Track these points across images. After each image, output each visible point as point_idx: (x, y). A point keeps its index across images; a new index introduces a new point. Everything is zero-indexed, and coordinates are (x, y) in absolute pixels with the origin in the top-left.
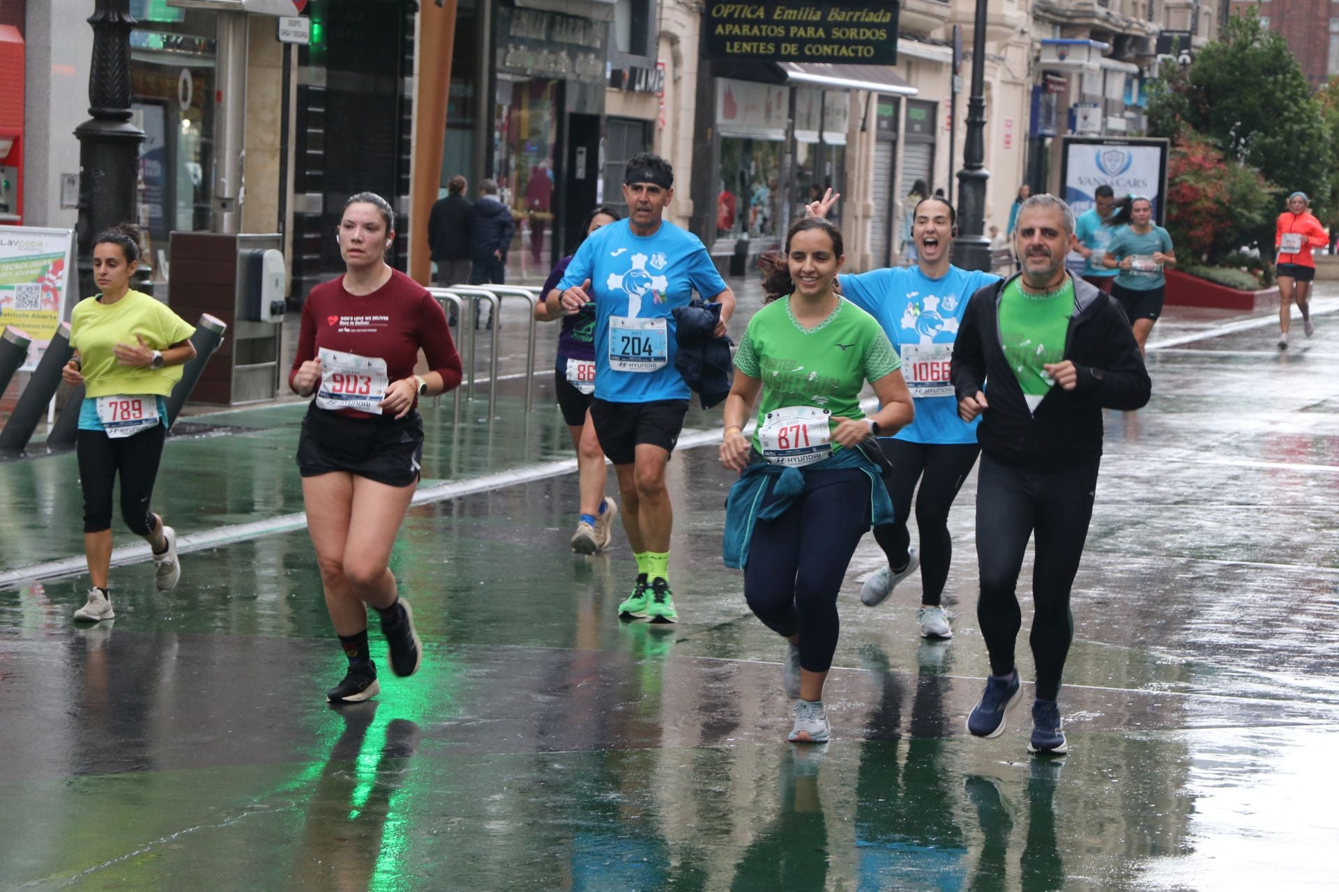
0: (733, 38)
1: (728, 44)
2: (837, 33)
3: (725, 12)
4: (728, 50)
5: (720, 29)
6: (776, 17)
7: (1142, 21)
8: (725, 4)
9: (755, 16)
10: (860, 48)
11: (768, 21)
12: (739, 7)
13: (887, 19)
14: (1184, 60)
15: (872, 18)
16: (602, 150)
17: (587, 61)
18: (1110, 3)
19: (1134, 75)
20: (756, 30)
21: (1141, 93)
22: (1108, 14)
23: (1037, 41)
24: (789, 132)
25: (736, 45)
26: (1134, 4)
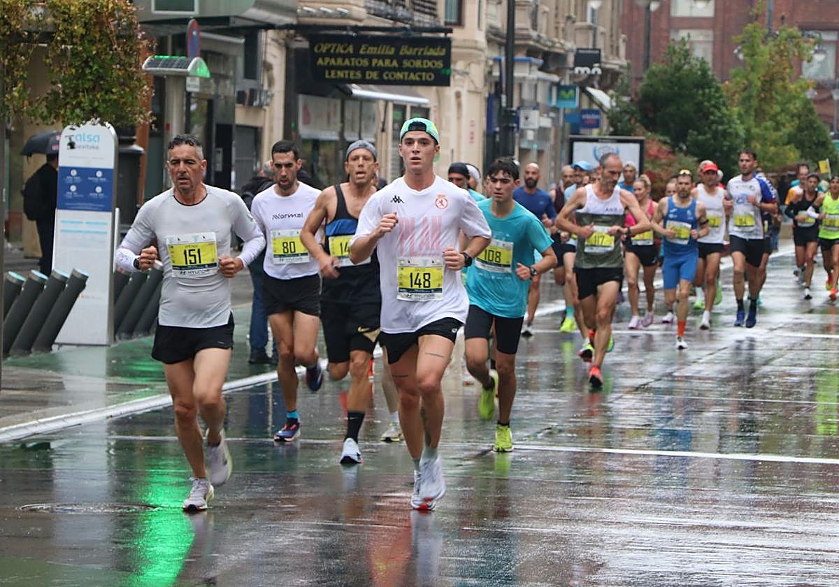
0: (330, 68)
1: (327, 72)
2: (406, 64)
3: (324, 49)
4: (327, 76)
5: (320, 61)
6: (361, 52)
7: (562, 41)
8: (324, 43)
9: (346, 51)
10: (424, 74)
11: (356, 55)
12: (334, 45)
13: (443, 53)
15: (432, 52)
16: (234, 150)
17: (226, 86)
18: (539, 27)
19: (553, 84)
20: (347, 62)
21: (559, 97)
22: (539, 36)
23: (490, 59)
24: (341, 134)
25: (333, 73)
26: (557, 28)
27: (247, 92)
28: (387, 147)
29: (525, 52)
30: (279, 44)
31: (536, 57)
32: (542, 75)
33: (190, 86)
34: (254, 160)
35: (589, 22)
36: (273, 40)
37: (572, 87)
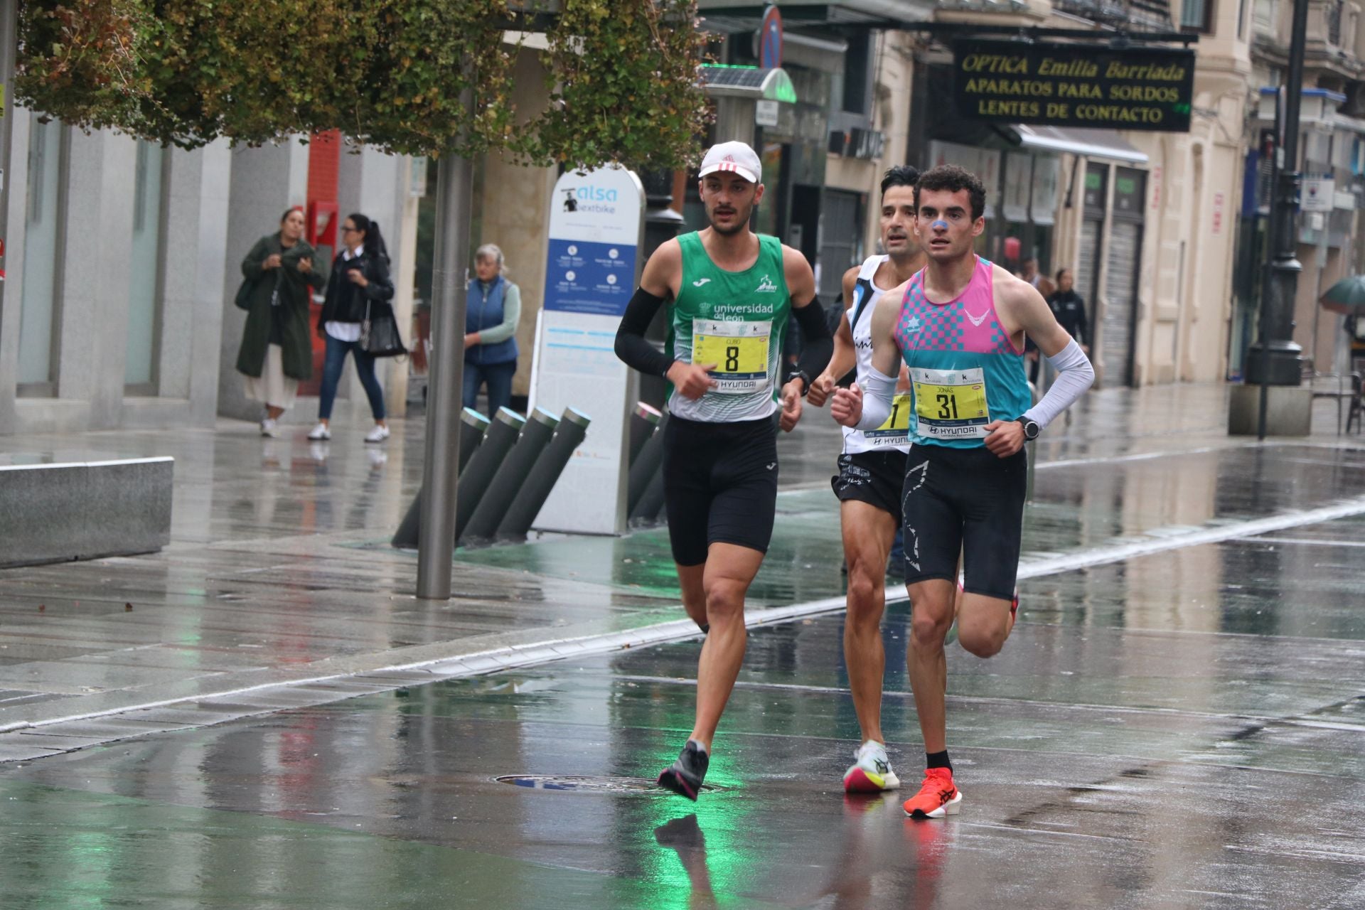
0: (987, 96)
1: (981, 104)
2: (1116, 92)
3: (979, 64)
4: (981, 110)
5: (971, 85)
6: (1041, 71)
8: (979, 55)
9: (1015, 70)
10: (1145, 111)
11: (1032, 75)
12: (996, 59)
13: (1179, 75)
15: (1161, 74)
16: (821, 229)
17: (812, 121)
18: (1342, 40)
19: (1360, 136)
20: (1016, 87)
22: (1341, 54)
23: (1255, 90)
24: (999, 209)
25: (991, 104)
27: (848, 133)
28: (1073, 233)
29: (1315, 81)
30: (903, 55)
31: (1334, 89)
32: (1343, 120)
33: (762, 116)
34: (854, 246)
36: (893, 48)
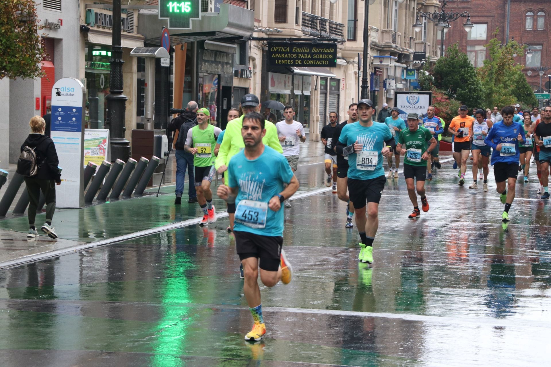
0: (278, 59)
1: (277, 61)
2: (315, 56)
3: (275, 50)
4: (277, 63)
5: (273, 56)
6: (293, 51)
7: (408, 49)
8: (275, 47)
9: (286, 51)
10: (323, 61)
11: (291, 52)
12: (280, 47)
13: (333, 51)
14: (423, 62)
15: (327, 51)
16: (232, 99)
17: (228, 68)
18: (396, 42)
19: (405, 68)
20: (286, 56)
21: (407, 74)
22: (396, 46)
24: (292, 91)
25: (279, 61)
26: (405, 43)
27: (240, 71)
28: (317, 97)
29: (389, 53)
30: (259, 48)
31: (394, 56)
32: (398, 64)
33: (163, 63)
35: (423, 40)
36: (255, 46)
37: (414, 70)
